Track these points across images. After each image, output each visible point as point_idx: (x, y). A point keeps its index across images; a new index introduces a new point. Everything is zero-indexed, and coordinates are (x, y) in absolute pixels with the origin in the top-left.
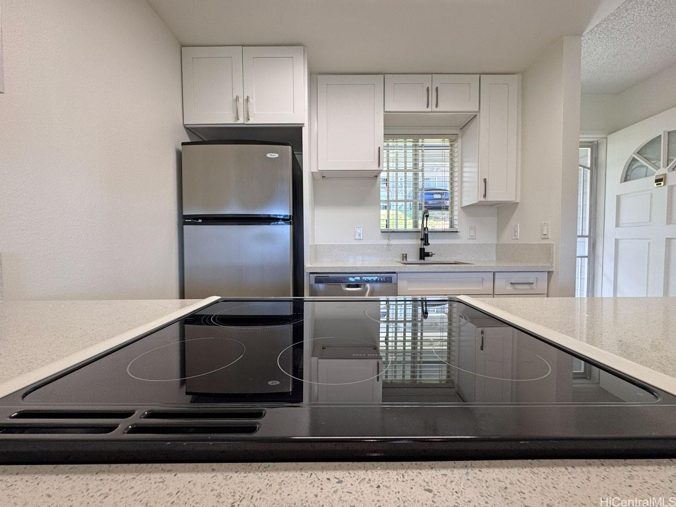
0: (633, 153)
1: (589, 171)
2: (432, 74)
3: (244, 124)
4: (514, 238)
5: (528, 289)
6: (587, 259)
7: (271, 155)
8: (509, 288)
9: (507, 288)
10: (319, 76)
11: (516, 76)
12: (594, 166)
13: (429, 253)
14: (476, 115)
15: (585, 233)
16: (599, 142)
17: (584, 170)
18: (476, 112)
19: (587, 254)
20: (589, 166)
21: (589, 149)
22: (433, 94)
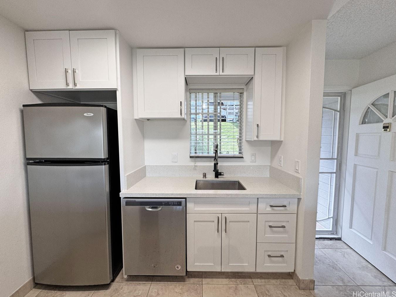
0: (369, 104)
1: (338, 113)
2: (219, 47)
3: (73, 89)
4: (279, 165)
5: (282, 210)
6: (335, 174)
7: (87, 114)
8: (269, 209)
9: (267, 209)
10: (138, 50)
11: (281, 48)
12: (342, 109)
13: (221, 173)
14: (253, 77)
15: (334, 157)
16: (346, 93)
17: (335, 112)
18: (252, 75)
19: (335, 171)
20: (339, 110)
21: (339, 98)
22: (220, 62)
